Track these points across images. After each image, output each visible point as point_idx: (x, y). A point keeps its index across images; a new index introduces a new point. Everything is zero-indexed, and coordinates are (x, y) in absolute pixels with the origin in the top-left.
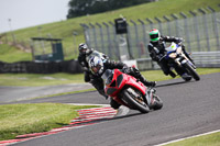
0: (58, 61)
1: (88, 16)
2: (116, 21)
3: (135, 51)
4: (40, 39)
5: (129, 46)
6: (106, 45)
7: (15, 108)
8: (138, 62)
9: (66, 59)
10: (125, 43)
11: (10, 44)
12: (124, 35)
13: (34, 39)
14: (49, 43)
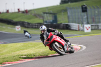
0: (55, 24)
1: (69, 3)
2: (82, 6)
3: (90, 20)
4: (47, 13)
5: (87, 18)
6: (77, 17)
7: (34, 44)
8: (91, 26)
9: (58, 22)
10: (86, 17)
11: (33, 15)
12: (86, 13)
13: (44, 13)
14: (51, 15)
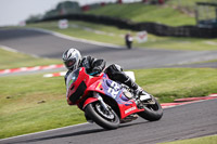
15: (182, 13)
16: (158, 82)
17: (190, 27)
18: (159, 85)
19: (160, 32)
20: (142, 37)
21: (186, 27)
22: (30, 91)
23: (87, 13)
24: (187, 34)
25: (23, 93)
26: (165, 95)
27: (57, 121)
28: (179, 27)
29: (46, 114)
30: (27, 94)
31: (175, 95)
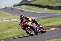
15: (57, 3)
16: (51, 22)
17: (59, 7)
18: (51, 23)
19: (51, 8)
20: (46, 10)
21: (58, 7)
22: (15, 26)
23: (30, 3)
24: (59, 8)
25: (13, 26)
26: (53, 26)
27: (23, 34)
28: (56, 7)
29: (19, 32)
30: (14, 26)
31: (56, 26)
